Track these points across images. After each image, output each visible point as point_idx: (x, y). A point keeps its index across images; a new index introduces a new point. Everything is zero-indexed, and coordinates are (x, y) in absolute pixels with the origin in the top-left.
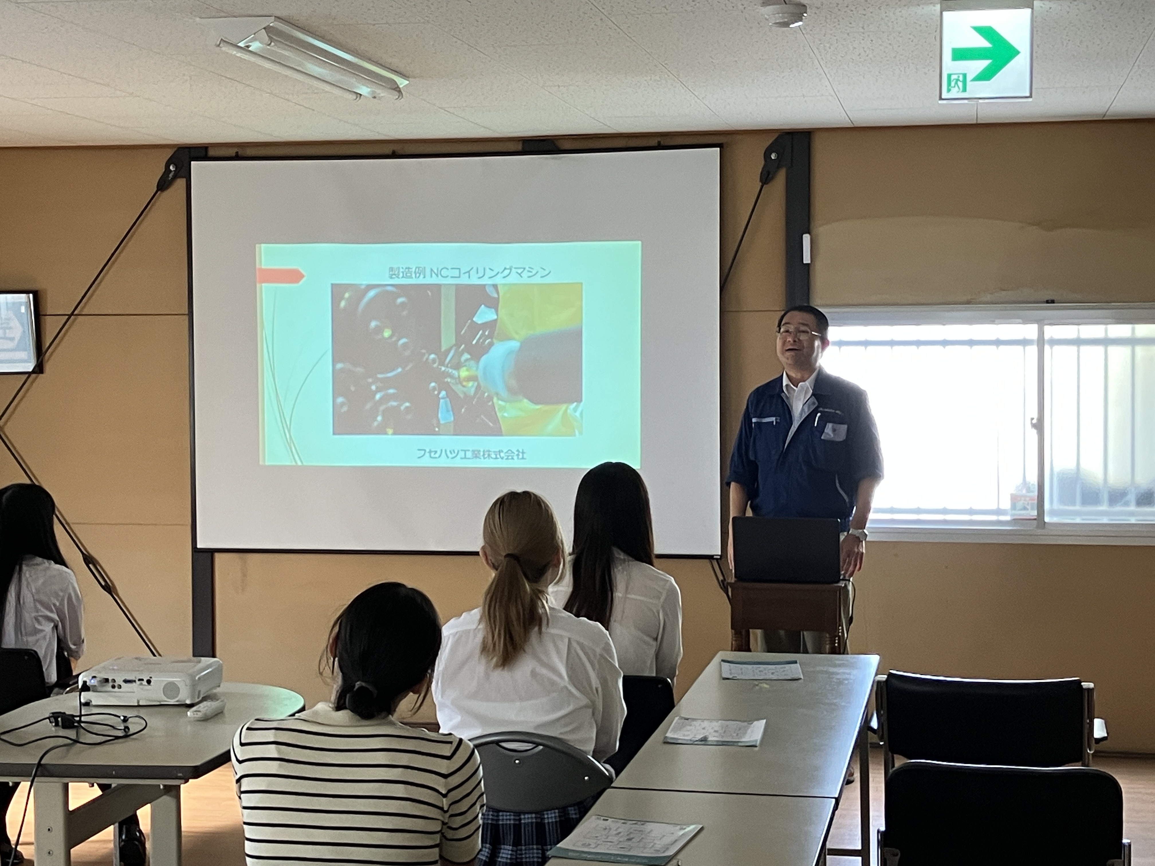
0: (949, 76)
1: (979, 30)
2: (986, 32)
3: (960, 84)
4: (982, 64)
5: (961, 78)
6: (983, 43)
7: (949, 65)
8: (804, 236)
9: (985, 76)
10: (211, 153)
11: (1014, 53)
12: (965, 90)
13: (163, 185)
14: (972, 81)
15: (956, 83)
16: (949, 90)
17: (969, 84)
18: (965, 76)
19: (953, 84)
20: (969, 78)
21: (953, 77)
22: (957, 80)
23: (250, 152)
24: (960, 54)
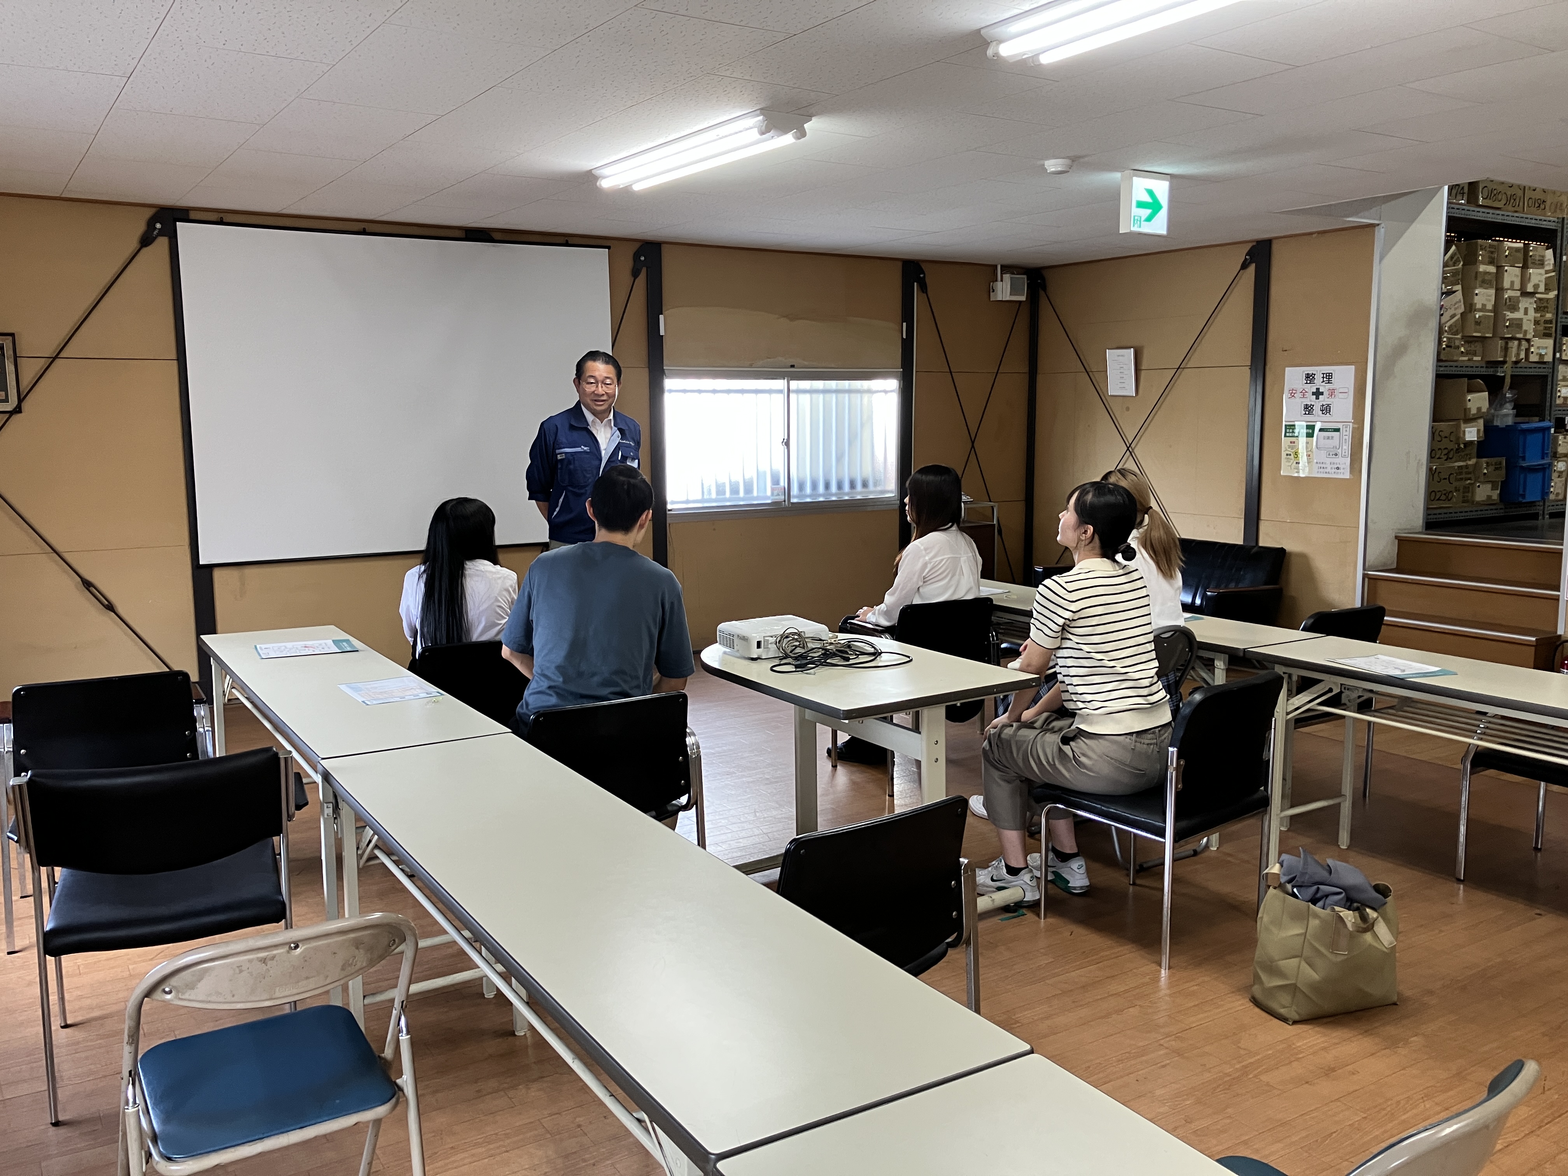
0: (1134, 216)
1: (1147, 191)
2: (1150, 192)
3: (1139, 222)
6: (1147, 199)
7: (1135, 211)
8: (659, 317)
9: (1149, 219)
10: (193, 215)
11: (1160, 207)
12: (1140, 227)
13: (146, 241)
16: (1134, 226)
17: (1142, 222)
18: (1141, 217)
19: (1136, 222)
20: (1142, 220)
21: (1136, 218)
22: (1137, 220)
24: (1141, 205)
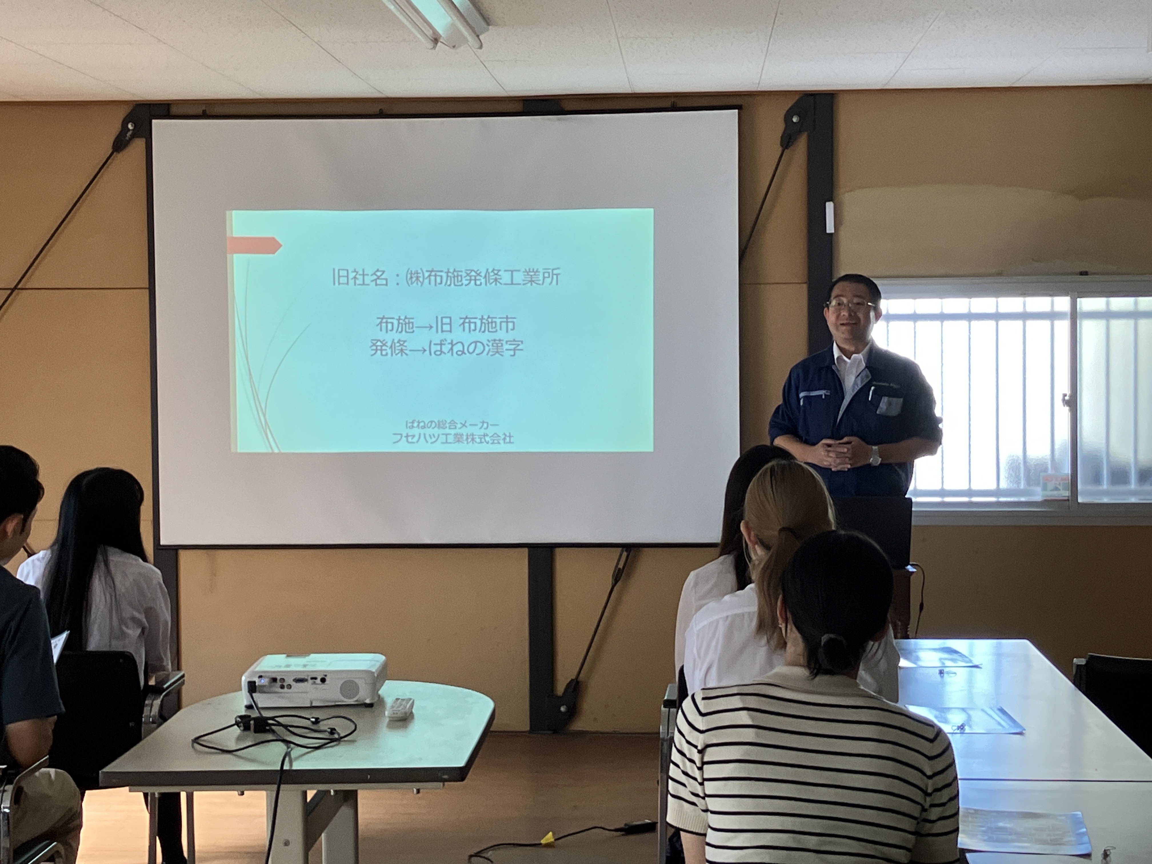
8: (827, 204)
10: (173, 110)
13: (119, 146)
23: (218, 110)
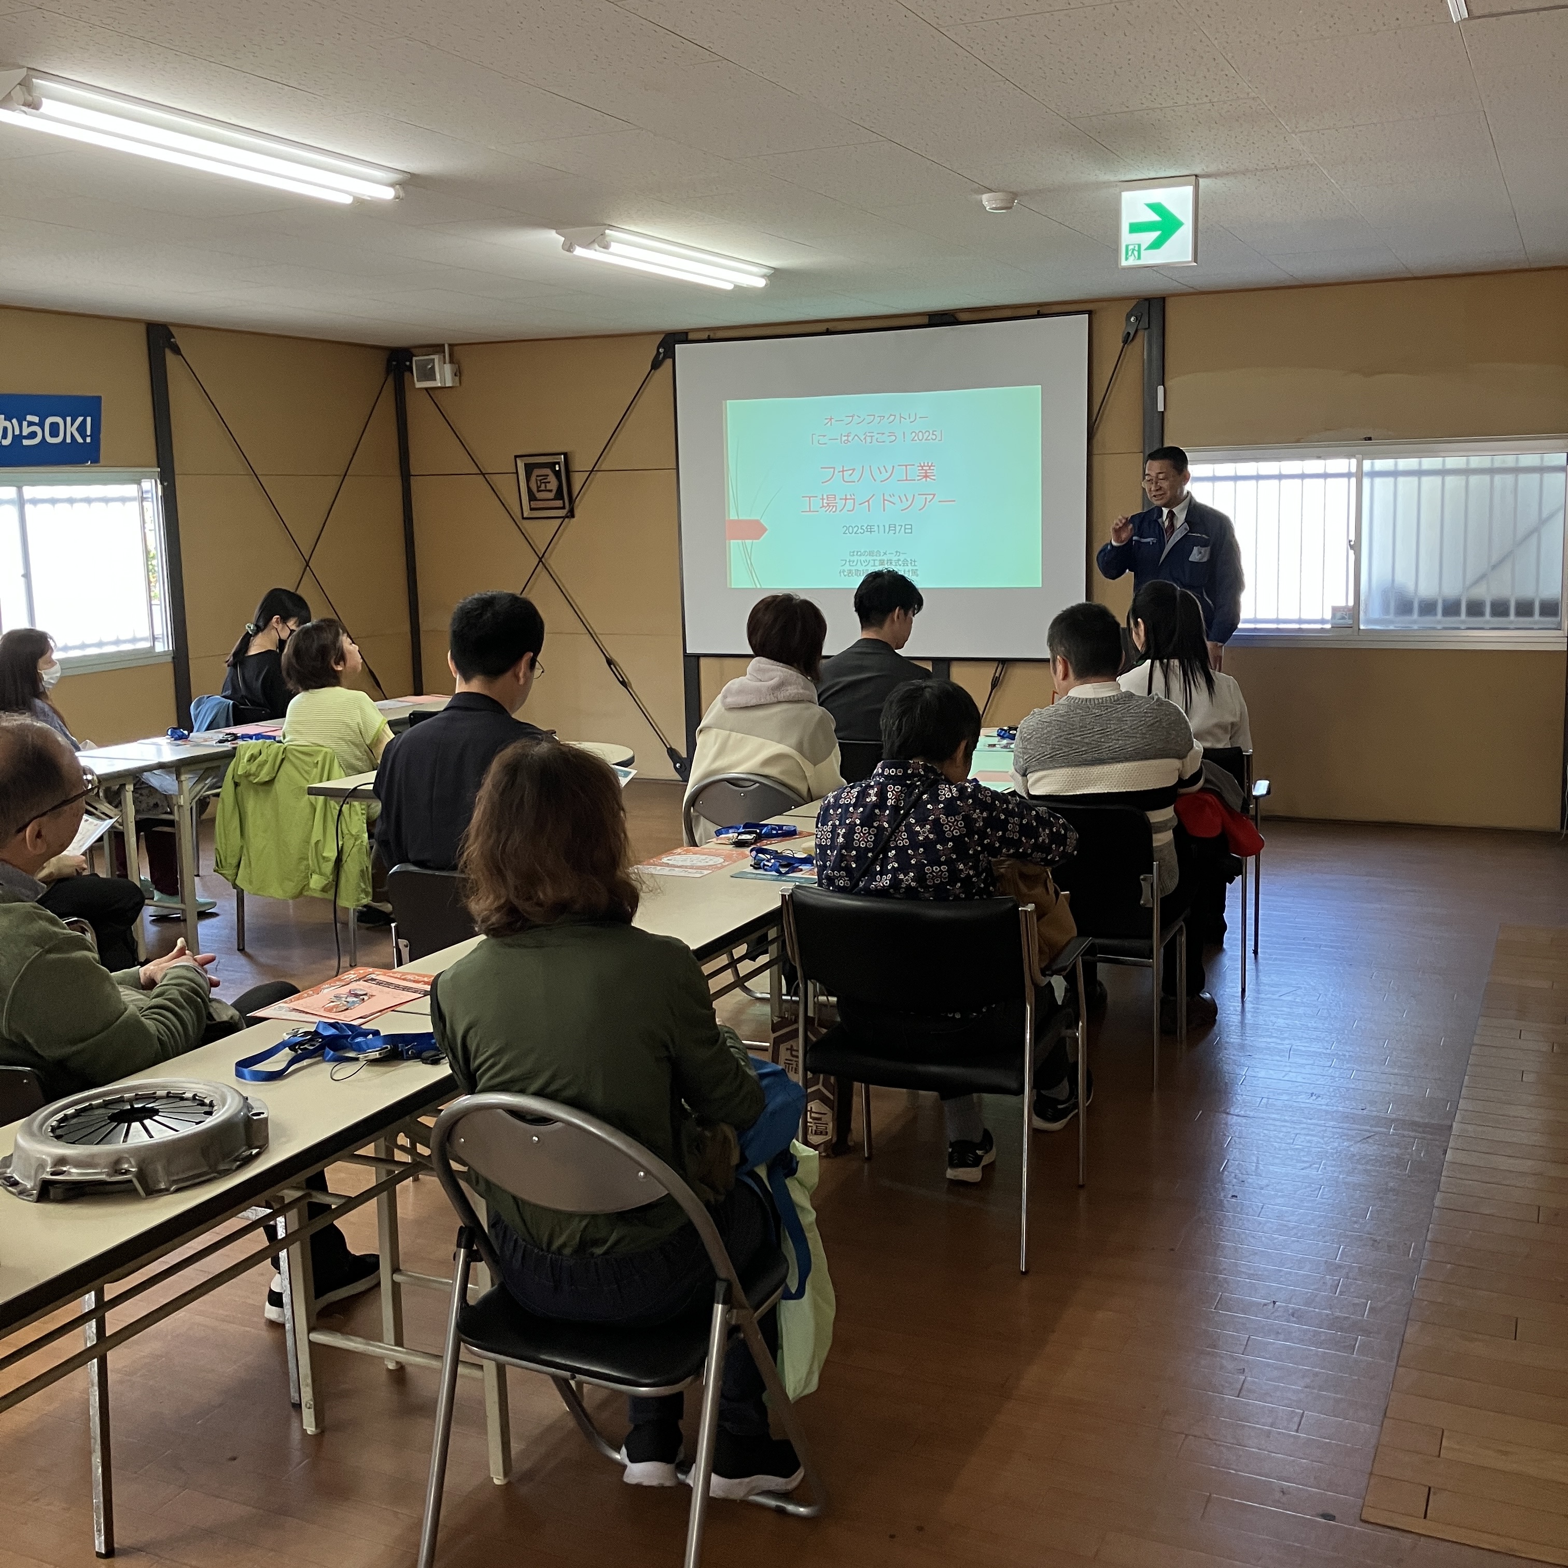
0: (1127, 247)
1: (1150, 206)
2: (1156, 208)
3: (1136, 253)
4: (1155, 235)
5: (1136, 248)
6: (1154, 217)
7: (1127, 238)
8: (1159, 387)
9: (1156, 245)
10: (691, 336)
11: (1179, 224)
12: (1139, 258)
13: (656, 365)
14: (1145, 249)
15: (1133, 252)
16: (1127, 259)
17: (1142, 252)
18: (1139, 246)
19: (1130, 253)
20: (1143, 248)
21: (1131, 247)
22: (1134, 250)
23: (718, 335)
24: (1136, 228)
